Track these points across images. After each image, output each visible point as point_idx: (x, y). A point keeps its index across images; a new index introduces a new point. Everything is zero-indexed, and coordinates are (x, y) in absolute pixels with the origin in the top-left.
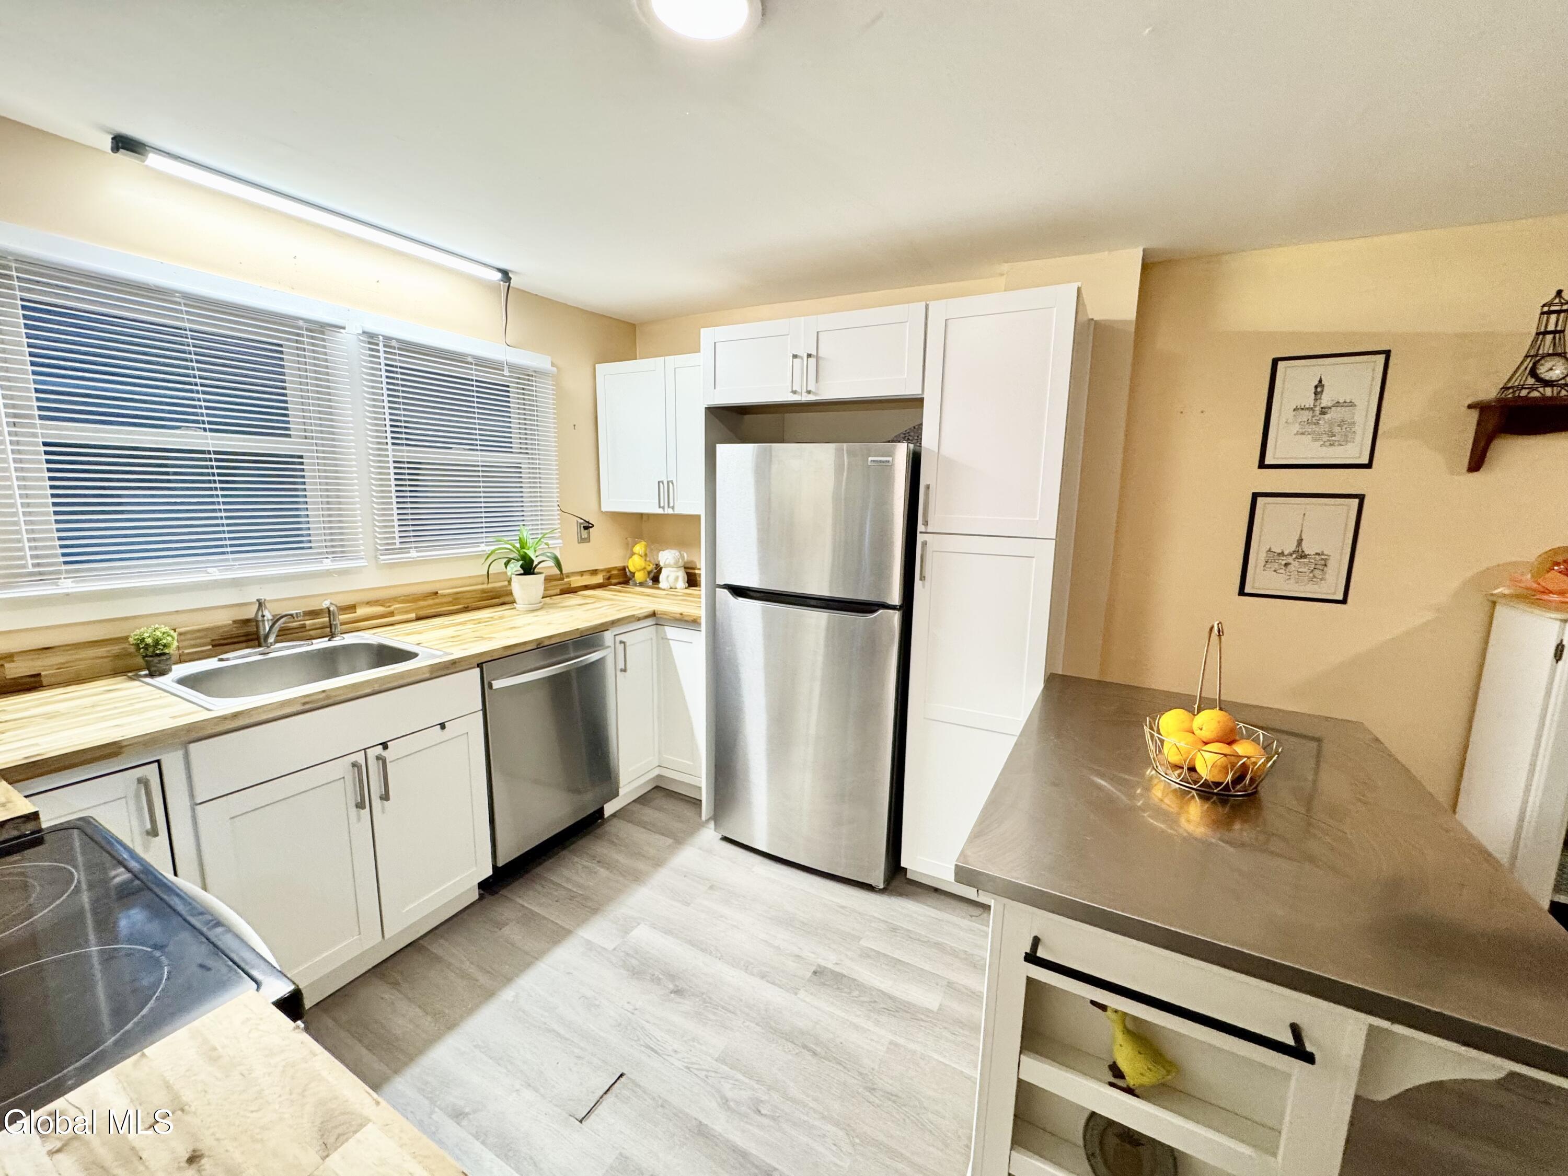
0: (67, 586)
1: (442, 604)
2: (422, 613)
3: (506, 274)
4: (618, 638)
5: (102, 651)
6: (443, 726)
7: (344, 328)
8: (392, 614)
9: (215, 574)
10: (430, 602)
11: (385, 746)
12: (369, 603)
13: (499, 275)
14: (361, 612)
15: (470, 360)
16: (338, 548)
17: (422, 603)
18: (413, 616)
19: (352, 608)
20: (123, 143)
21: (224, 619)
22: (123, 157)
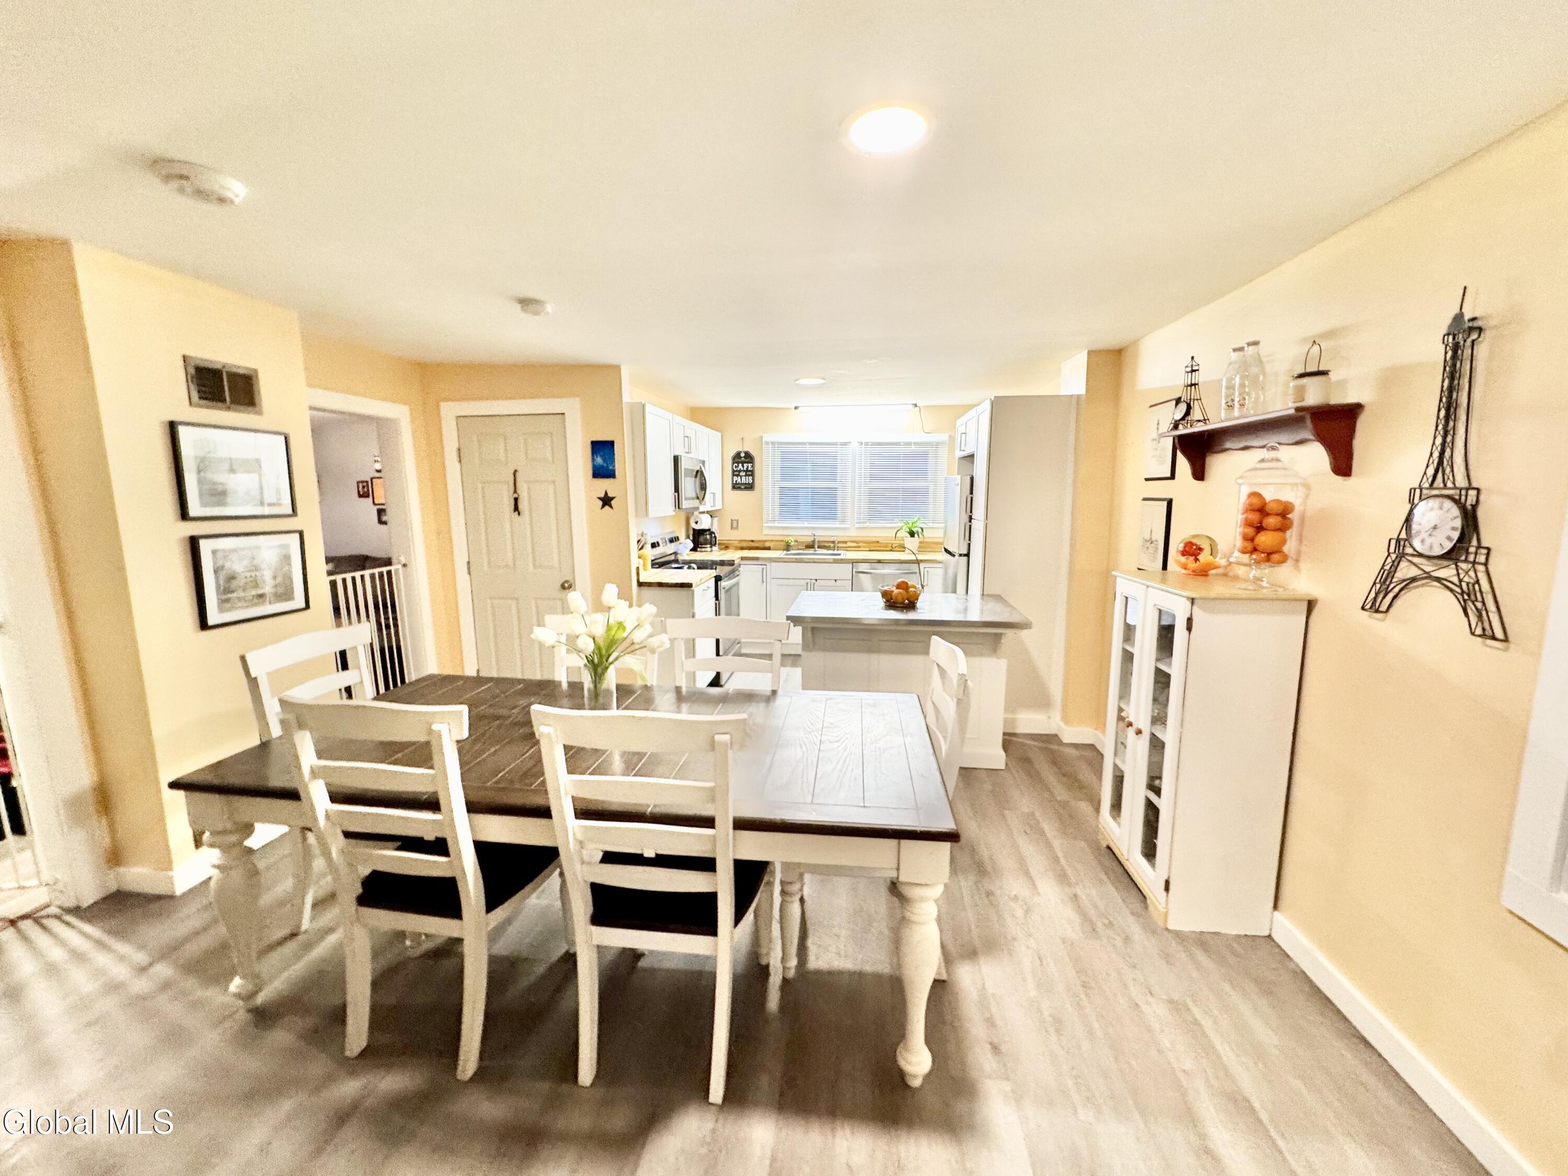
0: (776, 524)
1: (880, 547)
2: (872, 549)
3: (916, 405)
4: (926, 569)
5: (782, 543)
6: (836, 581)
7: (850, 442)
8: (859, 547)
9: (806, 525)
10: (876, 545)
11: (816, 580)
12: (852, 542)
13: (912, 406)
14: (849, 544)
15: (902, 444)
16: (843, 521)
17: (872, 545)
18: (868, 549)
19: (846, 542)
20: (796, 408)
21: (810, 539)
22: (797, 410)
